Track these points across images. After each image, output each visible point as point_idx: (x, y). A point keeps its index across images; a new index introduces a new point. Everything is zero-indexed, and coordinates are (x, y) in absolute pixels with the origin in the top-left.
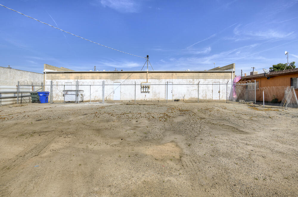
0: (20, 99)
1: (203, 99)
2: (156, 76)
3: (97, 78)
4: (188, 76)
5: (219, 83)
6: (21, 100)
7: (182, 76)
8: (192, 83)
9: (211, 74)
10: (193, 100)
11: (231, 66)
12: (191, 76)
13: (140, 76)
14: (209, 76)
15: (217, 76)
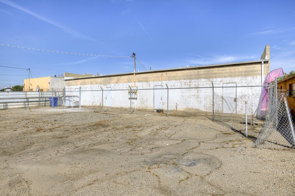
0: (44, 102)
1: (205, 110)
2: (144, 78)
4: (183, 76)
5: (235, 85)
6: (45, 104)
7: (174, 77)
8: (187, 87)
9: (219, 70)
10: (190, 112)
12: (187, 75)
13: (128, 79)
14: (215, 74)
15: (231, 72)
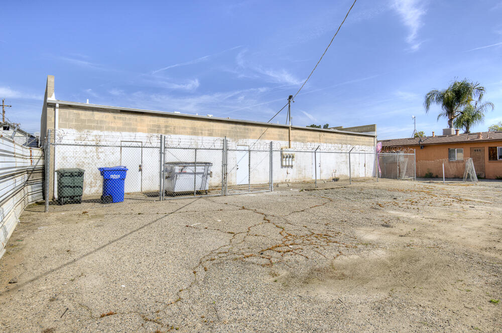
2: (301, 137)
3: (203, 132)
4: (337, 140)
7: (330, 140)
11: (372, 128)
13: (279, 135)
15: (363, 141)
